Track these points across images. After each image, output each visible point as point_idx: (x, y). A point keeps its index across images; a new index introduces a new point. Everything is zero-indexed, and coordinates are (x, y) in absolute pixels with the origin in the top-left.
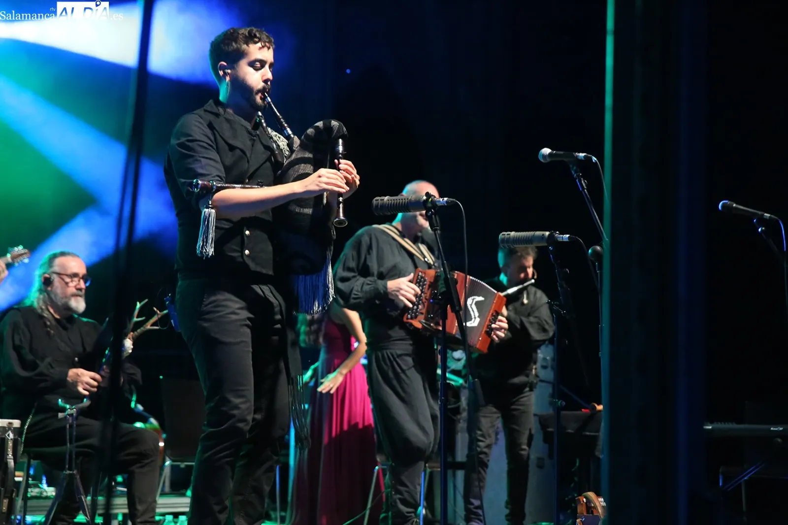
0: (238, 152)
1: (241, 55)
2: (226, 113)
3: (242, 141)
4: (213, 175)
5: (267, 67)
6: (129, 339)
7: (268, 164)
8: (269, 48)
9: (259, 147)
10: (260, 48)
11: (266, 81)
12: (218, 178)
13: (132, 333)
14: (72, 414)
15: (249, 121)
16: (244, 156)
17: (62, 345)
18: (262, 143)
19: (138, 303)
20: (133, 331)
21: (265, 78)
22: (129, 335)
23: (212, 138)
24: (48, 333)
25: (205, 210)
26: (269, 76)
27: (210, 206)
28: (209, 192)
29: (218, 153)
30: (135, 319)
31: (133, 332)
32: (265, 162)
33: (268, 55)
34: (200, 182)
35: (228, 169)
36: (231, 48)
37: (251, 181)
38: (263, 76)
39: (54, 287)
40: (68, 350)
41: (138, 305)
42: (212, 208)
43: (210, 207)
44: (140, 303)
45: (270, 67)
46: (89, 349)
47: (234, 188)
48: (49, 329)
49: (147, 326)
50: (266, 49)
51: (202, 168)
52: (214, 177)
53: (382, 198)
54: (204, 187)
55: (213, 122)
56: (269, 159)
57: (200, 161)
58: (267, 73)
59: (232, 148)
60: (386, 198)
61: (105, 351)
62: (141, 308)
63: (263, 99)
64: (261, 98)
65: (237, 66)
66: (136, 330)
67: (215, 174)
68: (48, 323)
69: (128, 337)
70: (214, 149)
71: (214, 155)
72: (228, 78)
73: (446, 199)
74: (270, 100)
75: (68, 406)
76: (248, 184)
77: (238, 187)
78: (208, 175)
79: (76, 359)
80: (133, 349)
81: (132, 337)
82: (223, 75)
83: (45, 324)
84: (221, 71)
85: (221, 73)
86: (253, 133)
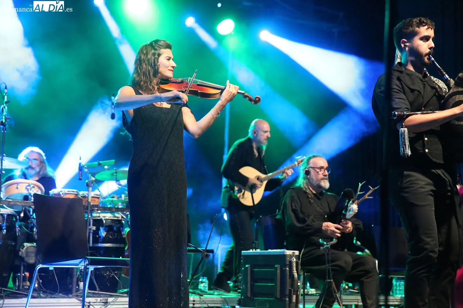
0: (416, 92)
1: (415, 34)
2: (406, 70)
3: (418, 86)
4: (403, 108)
5: (431, 40)
6: (356, 204)
7: (434, 98)
8: (432, 29)
9: (428, 88)
10: (427, 29)
11: (430, 48)
12: (407, 110)
13: (357, 201)
14: (328, 247)
15: (421, 73)
16: (420, 94)
17: (318, 208)
18: (429, 85)
19: (360, 183)
20: (358, 199)
21: (430, 47)
22: (355, 202)
23: (401, 86)
24: (310, 202)
25: (401, 129)
26: (433, 45)
27: (404, 126)
28: (402, 118)
29: (404, 94)
30: (359, 193)
31: (358, 200)
32: (432, 97)
33: (431, 33)
34: (396, 113)
35: (411, 104)
36: (409, 31)
37: (425, 109)
38: (429, 45)
39: (311, 176)
40: (321, 211)
41: (360, 185)
42: (405, 127)
43: (404, 127)
44: (361, 184)
45: (433, 40)
46: (332, 210)
47: (417, 114)
48: (310, 200)
49: (366, 196)
50: (430, 29)
51: (396, 104)
52: (404, 109)
54: (399, 116)
55: (400, 77)
56: (435, 95)
57: (395, 100)
58: (431, 43)
59: (412, 91)
61: (342, 212)
62: (362, 186)
63: (429, 59)
64: (428, 59)
65: (413, 41)
66: (359, 199)
67: (405, 107)
68: (310, 196)
69: (355, 203)
70: (402, 92)
71: (403, 96)
72: (407, 49)
74: (433, 59)
75: (325, 243)
77: (419, 113)
78: (400, 108)
79: (326, 216)
80: (358, 210)
81: (357, 203)
82: (404, 47)
83: (308, 197)
84: (403, 44)
85: (403, 45)
86: (424, 80)
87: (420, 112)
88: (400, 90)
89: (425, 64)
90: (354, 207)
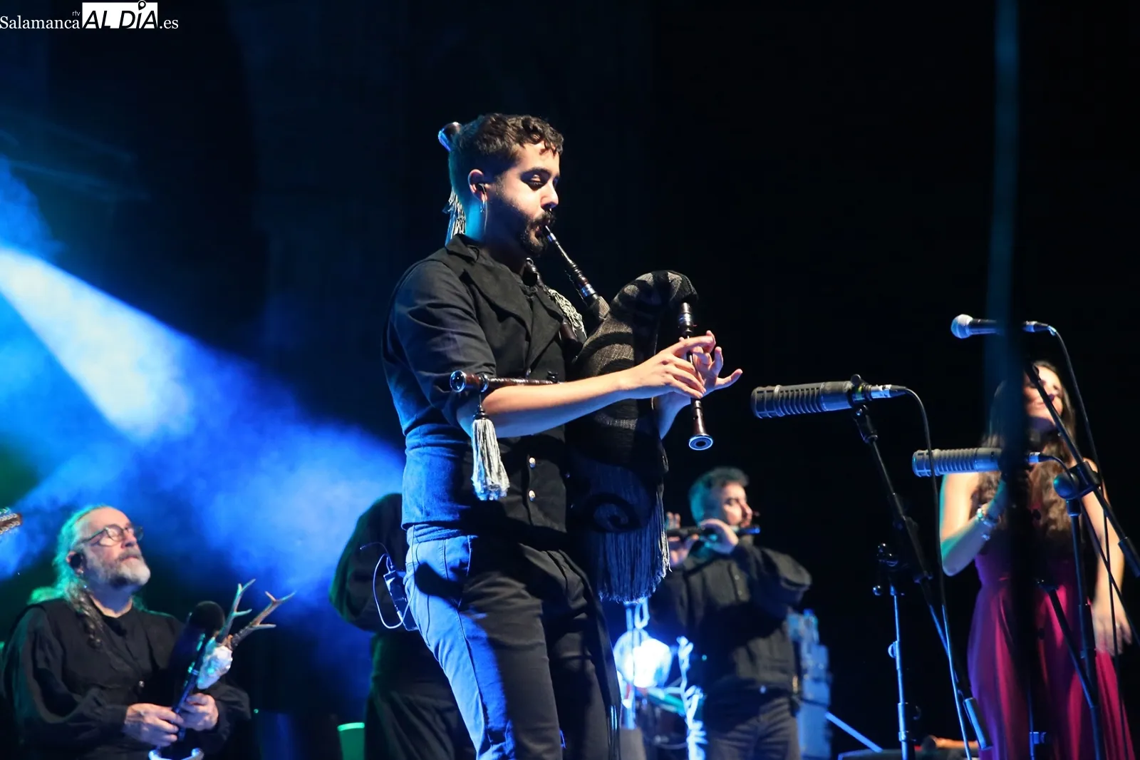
0: (512, 320)
1: (507, 160)
3: (517, 304)
4: (477, 365)
5: (550, 182)
6: (227, 646)
8: (554, 152)
10: (543, 152)
11: (546, 207)
12: (487, 369)
13: (231, 636)
16: (523, 328)
17: (118, 662)
18: (545, 307)
19: (240, 586)
20: (232, 632)
21: (546, 201)
22: (226, 640)
23: (471, 301)
24: (91, 643)
25: (476, 421)
26: (554, 197)
27: (483, 414)
30: (235, 614)
31: (232, 634)
33: (552, 163)
34: (464, 375)
35: (497, 353)
36: (493, 148)
37: (535, 372)
38: (542, 198)
39: (89, 565)
40: (127, 668)
41: (240, 589)
43: (483, 416)
44: (243, 586)
45: (554, 183)
47: (515, 384)
48: (92, 636)
49: (255, 623)
50: (550, 153)
51: (457, 350)
52: (480, 367)
53: (769, 388)
54: (471, 382)
57: (454, 340)
58: (550, 193)
59: (503, 315)
60: (777, 389)
62: (245, 594)
63: (542, 235)
64: (537, 236)
65: (502, 179)
66: (238, 632)
67: (482, 362)
68: (92, 626)
69: (224, 643)
70: (472, 317)
71: (476, 330)
72: (484, 198)
73: (889, 387)
74: (554, 238)
76: (530, 377)
77: (521, 383)
78: (470, 364)
79: (141, 683)
80: (233, 664)
81: (229, 643)
82: (476, 192)
83: (86, 627)
84: (474, 186)
85: (473, 188)
86: (528, 291)
87: (524, 381)
88: (469, 310)
89: (529, 249)
90: (222, 656)
